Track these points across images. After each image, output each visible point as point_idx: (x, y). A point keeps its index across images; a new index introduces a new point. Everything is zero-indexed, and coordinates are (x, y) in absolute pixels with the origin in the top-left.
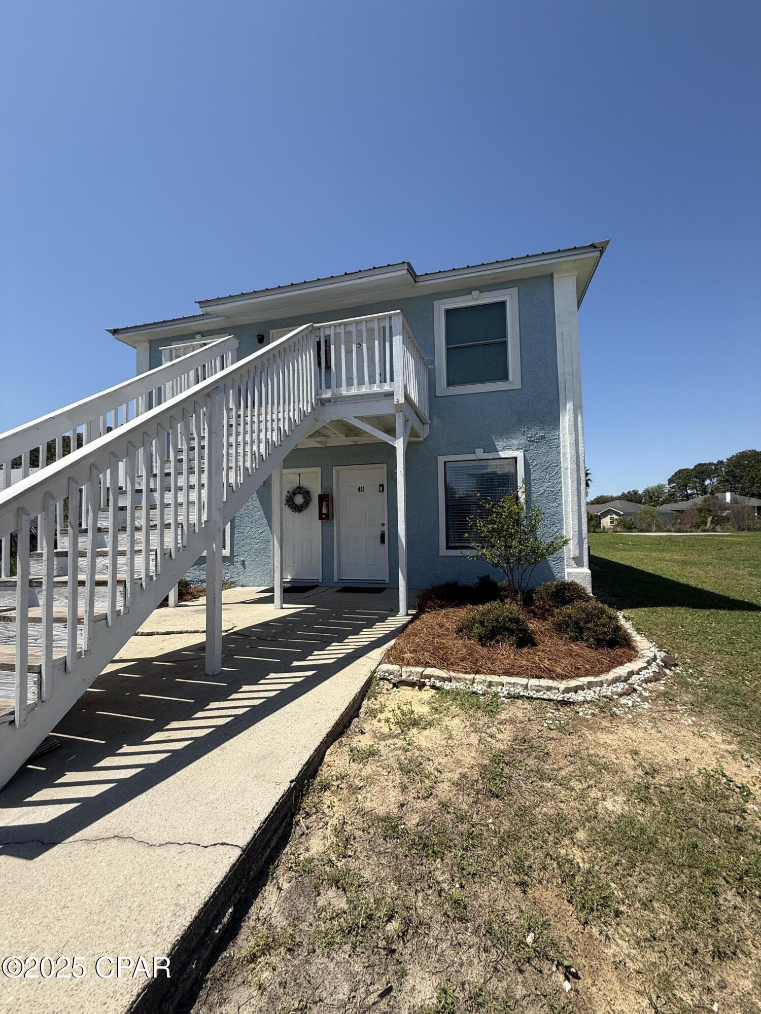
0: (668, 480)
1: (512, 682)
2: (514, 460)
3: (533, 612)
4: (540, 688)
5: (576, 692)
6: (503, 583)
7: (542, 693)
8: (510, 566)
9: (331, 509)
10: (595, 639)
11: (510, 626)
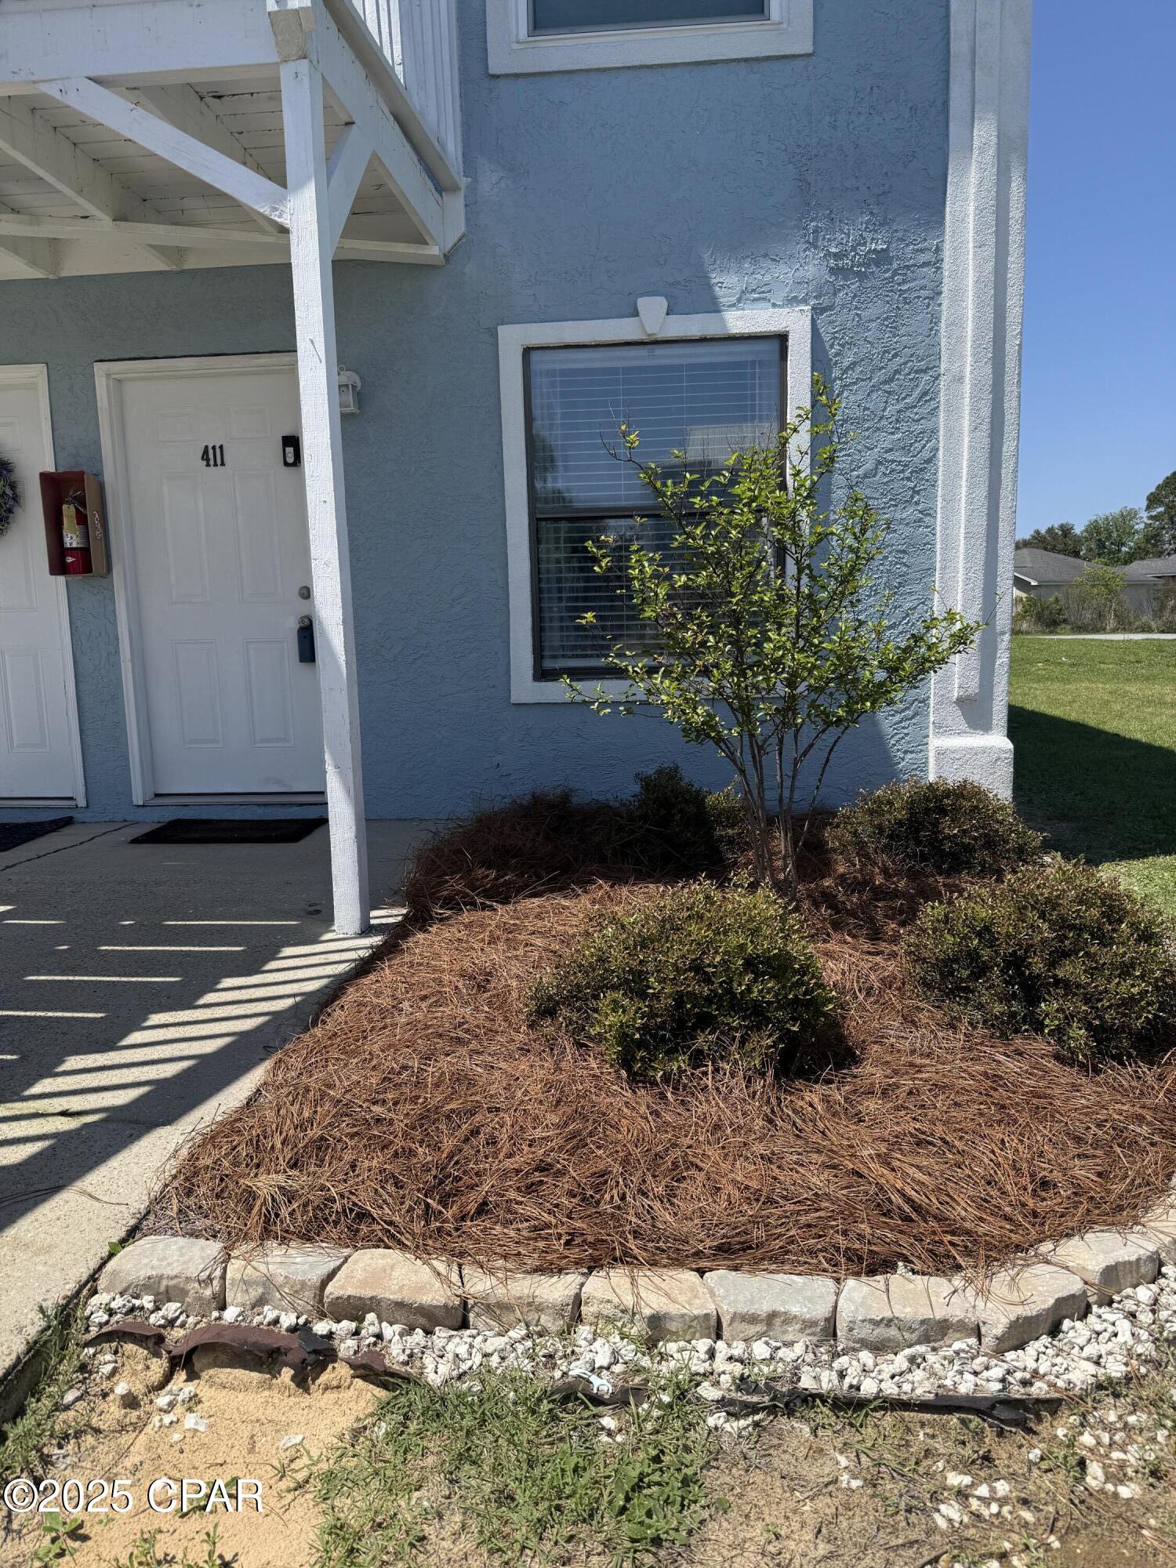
0: (1148, 499)
1: (764, 1308)
2: (775, 345)
3: (828, 898)
4: (893, 1332)
5: (1055, 1331)
6: (724, 794)
7: (900, 1361)
8: (752, 736)
9: (96, 533)
10: (1089, 1027)
11: (749, 989)
